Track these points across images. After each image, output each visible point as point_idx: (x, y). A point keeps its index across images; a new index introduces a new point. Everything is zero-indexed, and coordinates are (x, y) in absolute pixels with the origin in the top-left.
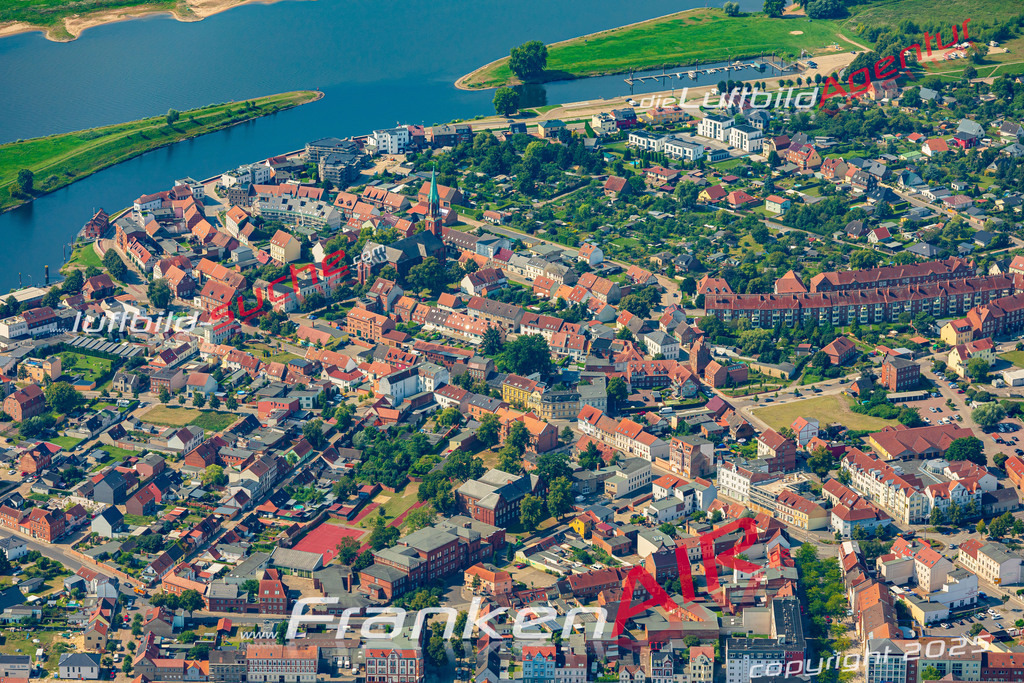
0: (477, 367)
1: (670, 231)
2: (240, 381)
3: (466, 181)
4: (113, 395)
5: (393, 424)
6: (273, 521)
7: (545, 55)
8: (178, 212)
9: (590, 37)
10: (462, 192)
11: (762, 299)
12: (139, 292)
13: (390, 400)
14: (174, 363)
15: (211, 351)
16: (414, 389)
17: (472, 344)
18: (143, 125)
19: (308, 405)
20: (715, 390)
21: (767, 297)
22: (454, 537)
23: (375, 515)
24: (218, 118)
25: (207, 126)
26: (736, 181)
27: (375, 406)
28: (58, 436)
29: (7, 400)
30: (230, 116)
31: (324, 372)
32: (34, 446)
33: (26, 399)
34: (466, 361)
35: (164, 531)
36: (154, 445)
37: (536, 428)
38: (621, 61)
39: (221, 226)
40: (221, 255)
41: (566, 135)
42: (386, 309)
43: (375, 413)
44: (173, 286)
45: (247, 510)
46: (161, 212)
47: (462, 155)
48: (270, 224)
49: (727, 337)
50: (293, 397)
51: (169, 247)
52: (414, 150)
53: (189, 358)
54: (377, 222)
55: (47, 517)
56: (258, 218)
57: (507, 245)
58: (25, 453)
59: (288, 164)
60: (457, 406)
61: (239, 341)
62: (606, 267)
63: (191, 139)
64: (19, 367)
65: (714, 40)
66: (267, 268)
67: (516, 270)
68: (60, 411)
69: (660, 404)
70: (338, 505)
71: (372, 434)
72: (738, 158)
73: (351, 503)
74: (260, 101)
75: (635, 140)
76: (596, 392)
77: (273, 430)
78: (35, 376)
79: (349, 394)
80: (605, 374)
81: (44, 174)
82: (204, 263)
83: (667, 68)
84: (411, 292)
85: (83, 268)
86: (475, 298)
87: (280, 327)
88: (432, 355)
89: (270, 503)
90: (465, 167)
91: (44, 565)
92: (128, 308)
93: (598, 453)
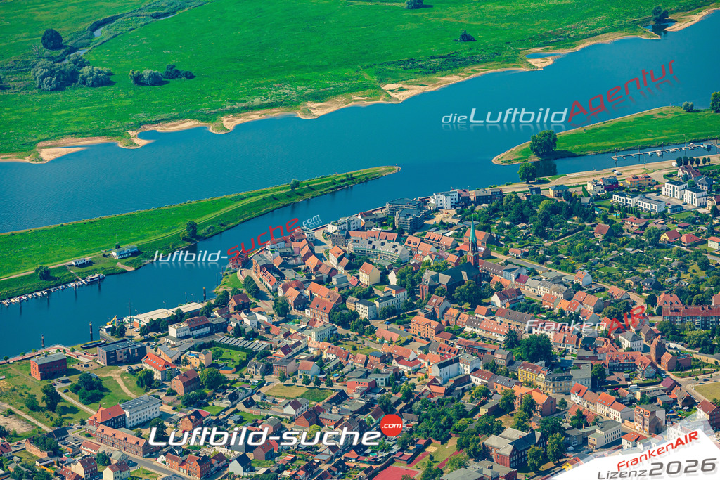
0: (501, 357)
1: (640, 262)
2: (335, 367)
3: (498, 228)
4: (247, 377)
5: (441, 397)
6: (355, 464)
7: (555, 140)
8: (296, 251)
9: (587, 127)
10: (495, 235)
11: (703, 309)
12: (267, 306)
13: (439, 380)
14: (290, 354)
15: (316, 346)
16: (456, 373)
17: (498, 341)
18: (274, 191)
19: (382, 384)
20: (668, 373)
21: (706, 307)
22: (481, 475)
23: (426, 460)
24: (327, 185)
25: (319, 191)
26: (687, 227)
27: (429, 384)
28: (208, 405)
29: (173, 381)
30: (334, 184)
31: (394, 361)
32: (191, 412)
33: (186, 380)
34: (493, 353)
35: (279, 471)
36: (274, 412)
37: (540, 399)
38: (609, 144)
39: (325, 260)
40: (325, 280)
41: (569, 196)
42: (438, 317)
43: (428, 389)
44: (291, 301)
45: (338, 456)
46: (285, 251)
47: (496, 210)
48: (360, 258)
49: (678, 336)
50: (372, 378)
51: (289, 274)
52: (462, 206)
53: (301, 351)
54: (434, 256)
55: (198, 461)
56: (351, 254)
57: (524, 272)
58: (185, 417)
59: (374, 217)
60: (486, 384)
61: (335, 339)
62: (594, 287)
63: (308, 200)
64: (182, 358)
65: (675, 128)
66: (357, 288)
67: (530, 290)
68: (210, 388)
69: (629, 383)
70: (401, 453)
71: (426, 404)
72: (690, 210)
73: (410, 451)
74: (356, 173)
75: (617, 199)
76: (583, 374)
77: (357, 401)
78: (193, 364)
79: (411, 376)
80: (590, 362)
81: (205, 225)
82: (313, 286)
83: (642, 148)
84: (456, 305)
85: (229, 289)
86: (500, 309)
87: (364, 330)
88: (470, 349)
89: (353, 452)
90: (497, 219)
92: (260, 317)
93: (584, 417)
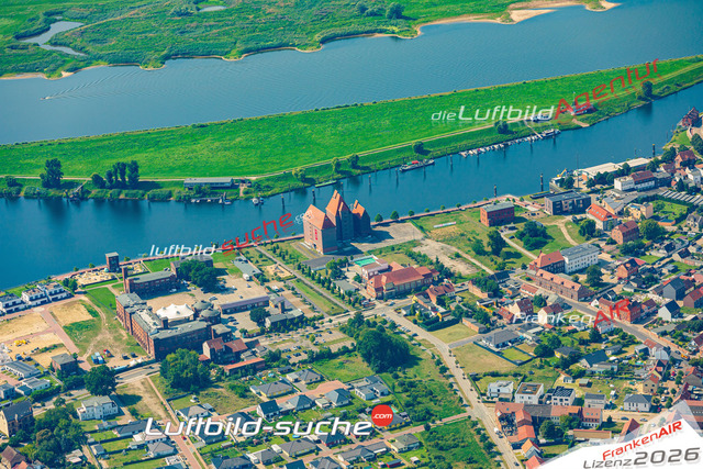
4: (685, 229)
28: (645, 254)
29: (614, 230)
32: (628, 260)
33: (626, 230)
55: (629, 306)
58: (622, 264)
64: (625, 209)
68: (648, 239)
78: (635, 215)
81: (659, 85)
85: (677, 146)
91: (624, 337)
